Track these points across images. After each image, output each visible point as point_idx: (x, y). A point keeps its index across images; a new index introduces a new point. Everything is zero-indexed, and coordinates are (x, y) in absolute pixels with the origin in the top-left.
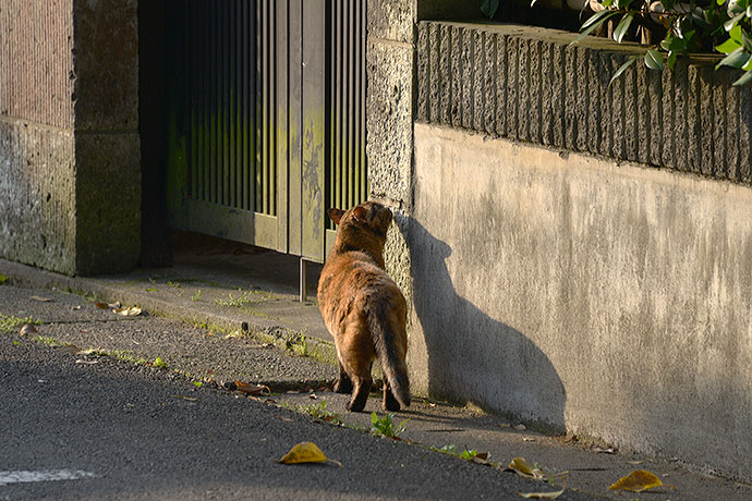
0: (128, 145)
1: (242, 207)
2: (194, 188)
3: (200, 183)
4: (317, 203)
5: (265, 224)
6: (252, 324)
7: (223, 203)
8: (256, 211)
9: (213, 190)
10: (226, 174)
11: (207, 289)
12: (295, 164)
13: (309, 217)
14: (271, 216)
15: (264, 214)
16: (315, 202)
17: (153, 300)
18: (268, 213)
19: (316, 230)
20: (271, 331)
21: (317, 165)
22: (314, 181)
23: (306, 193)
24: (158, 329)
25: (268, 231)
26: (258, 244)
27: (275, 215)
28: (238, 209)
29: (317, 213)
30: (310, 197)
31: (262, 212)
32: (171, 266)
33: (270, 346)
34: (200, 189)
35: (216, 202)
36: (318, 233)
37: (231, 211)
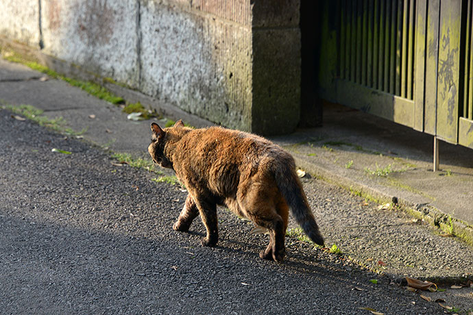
0: (291, 37)
1: (383, 90)
2: (342, 71)
3: (347, 66)
4: (451, 95)
5: (403, 106)
6: (401, 199)
7: (366, 84)
8: (394, 94)
9: (358, 74)
10: (369, 62)
11: (355, 154)
12: (431, 62)
13: (444, 106)
14: (408, 100)
15: (402, 98)
16: (450, 95)
17: (315, 166)
18: (406, 97)
19: (450, 117)
20: (419, 207)
21: (453, 65)
22: (449, 78)
23: (441, 86)
24: (321, 195)
25: (406, 111)
26: (397, 120)
27: (412, 99)
28: (379, 91)
29: (451, 103)
30: (445, 89)
31: (400, 95)
32: (321, 126)
33: (420, 222)
34: (347, 72)
35: (361, 83)
36: (452, 119)
37: (374, 93)
